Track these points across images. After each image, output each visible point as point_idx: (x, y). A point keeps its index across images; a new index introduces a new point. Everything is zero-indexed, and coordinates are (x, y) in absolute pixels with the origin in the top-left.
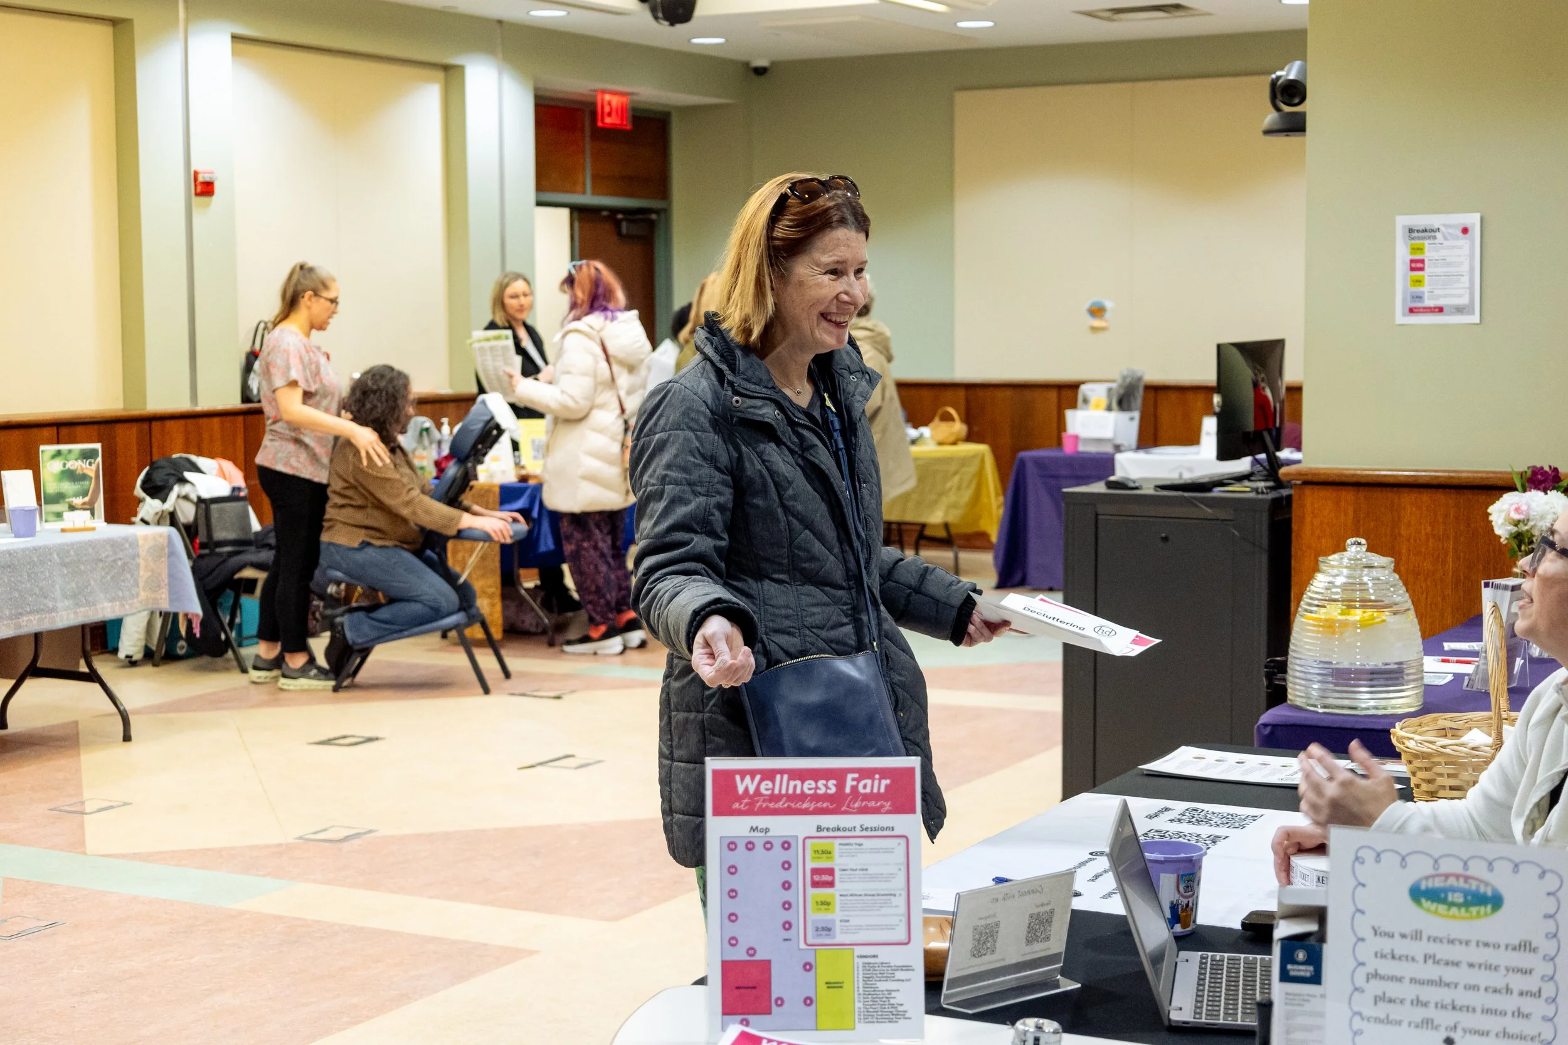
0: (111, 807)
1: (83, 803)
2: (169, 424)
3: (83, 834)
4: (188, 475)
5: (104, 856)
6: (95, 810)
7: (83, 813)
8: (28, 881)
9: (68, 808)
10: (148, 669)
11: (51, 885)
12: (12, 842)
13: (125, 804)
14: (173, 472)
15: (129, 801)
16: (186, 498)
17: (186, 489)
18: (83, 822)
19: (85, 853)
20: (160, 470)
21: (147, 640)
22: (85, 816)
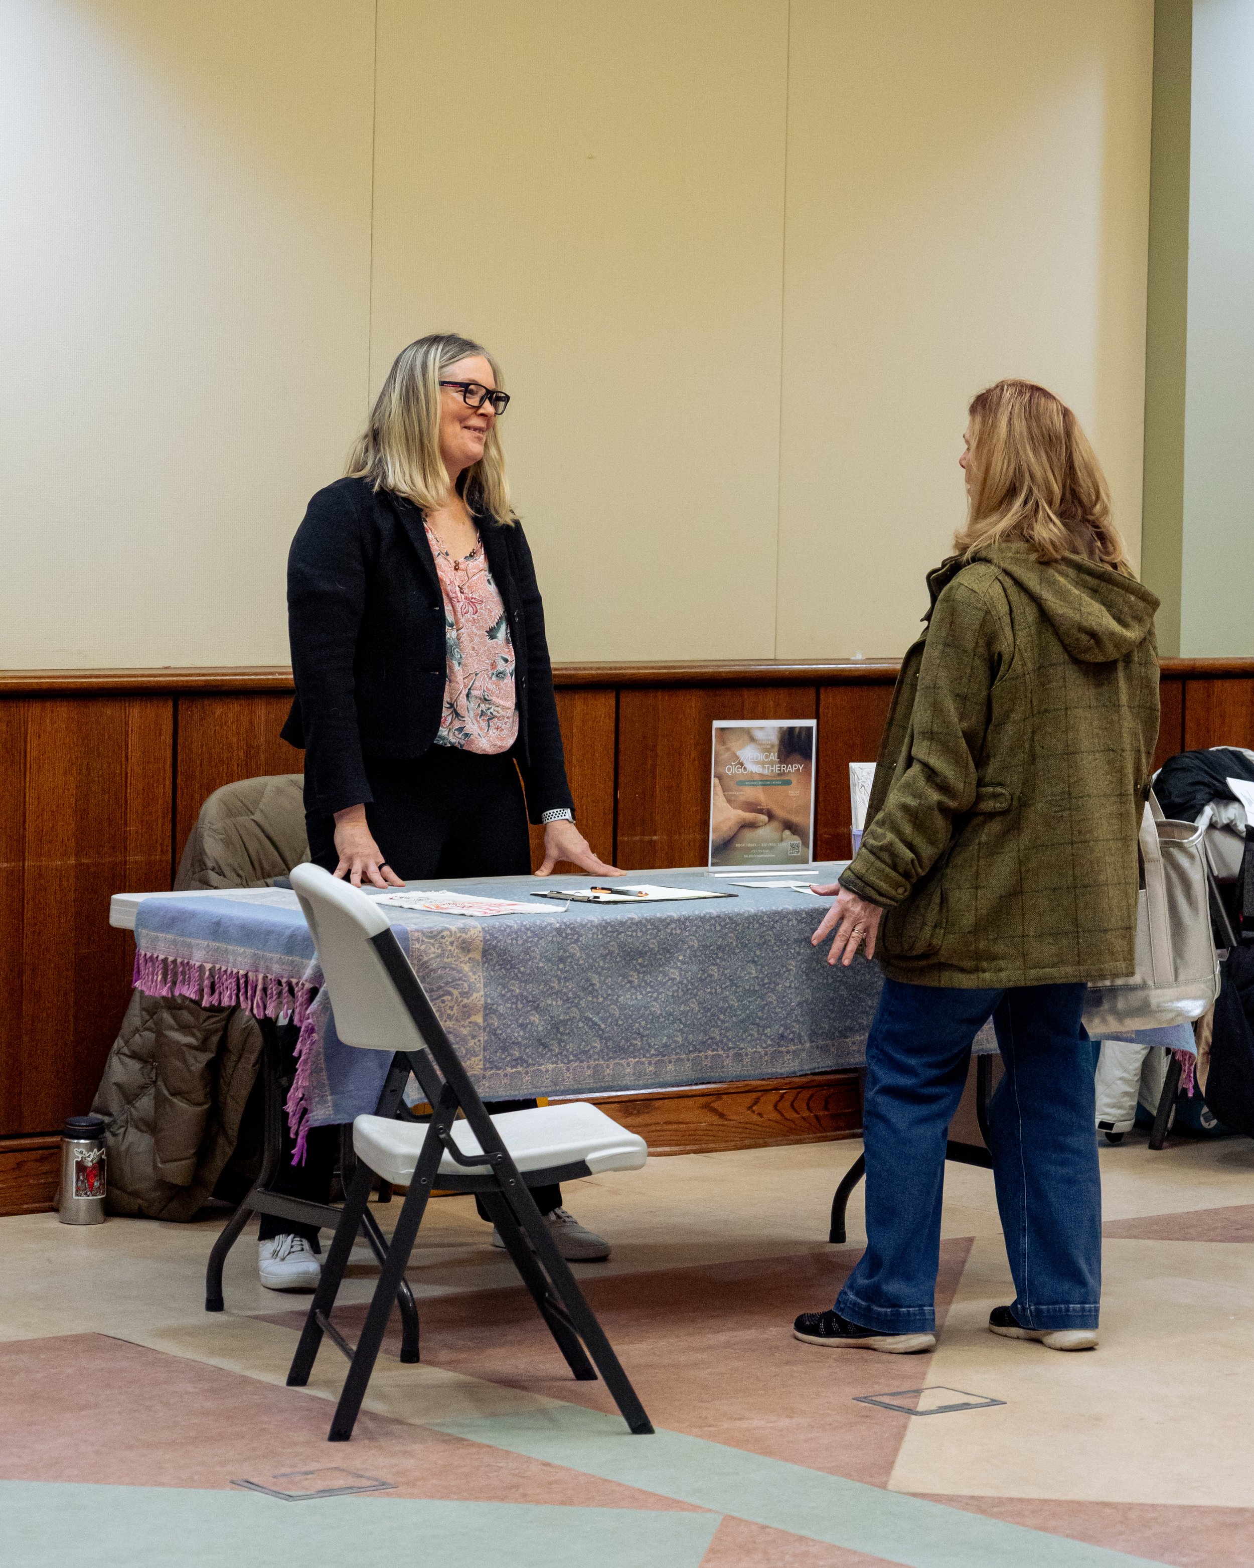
0: (966, 1406)
1: (918, 1392)
2: (1221, 688)
3: (896, 1451)
4: (1236, 785)
5: (914, 1495)
6: (934, 1408)
7: (911, 1412)
8: (764, 1527)
9: (886, 1400)
10: (1142, 1151)
11: (802, 1539)
12: (767, 1452)
13: (994, 1402)
14: (1207, 779)
15: (1004, 1400)
16: (1229, 829)
17: (1229, 813)
18: (905, 1427)
19: (884, 1486)
20: (1180, 775)
21: (1141, 1094)
22: (913, 1417)
